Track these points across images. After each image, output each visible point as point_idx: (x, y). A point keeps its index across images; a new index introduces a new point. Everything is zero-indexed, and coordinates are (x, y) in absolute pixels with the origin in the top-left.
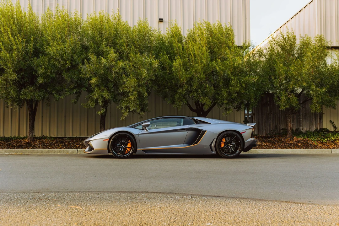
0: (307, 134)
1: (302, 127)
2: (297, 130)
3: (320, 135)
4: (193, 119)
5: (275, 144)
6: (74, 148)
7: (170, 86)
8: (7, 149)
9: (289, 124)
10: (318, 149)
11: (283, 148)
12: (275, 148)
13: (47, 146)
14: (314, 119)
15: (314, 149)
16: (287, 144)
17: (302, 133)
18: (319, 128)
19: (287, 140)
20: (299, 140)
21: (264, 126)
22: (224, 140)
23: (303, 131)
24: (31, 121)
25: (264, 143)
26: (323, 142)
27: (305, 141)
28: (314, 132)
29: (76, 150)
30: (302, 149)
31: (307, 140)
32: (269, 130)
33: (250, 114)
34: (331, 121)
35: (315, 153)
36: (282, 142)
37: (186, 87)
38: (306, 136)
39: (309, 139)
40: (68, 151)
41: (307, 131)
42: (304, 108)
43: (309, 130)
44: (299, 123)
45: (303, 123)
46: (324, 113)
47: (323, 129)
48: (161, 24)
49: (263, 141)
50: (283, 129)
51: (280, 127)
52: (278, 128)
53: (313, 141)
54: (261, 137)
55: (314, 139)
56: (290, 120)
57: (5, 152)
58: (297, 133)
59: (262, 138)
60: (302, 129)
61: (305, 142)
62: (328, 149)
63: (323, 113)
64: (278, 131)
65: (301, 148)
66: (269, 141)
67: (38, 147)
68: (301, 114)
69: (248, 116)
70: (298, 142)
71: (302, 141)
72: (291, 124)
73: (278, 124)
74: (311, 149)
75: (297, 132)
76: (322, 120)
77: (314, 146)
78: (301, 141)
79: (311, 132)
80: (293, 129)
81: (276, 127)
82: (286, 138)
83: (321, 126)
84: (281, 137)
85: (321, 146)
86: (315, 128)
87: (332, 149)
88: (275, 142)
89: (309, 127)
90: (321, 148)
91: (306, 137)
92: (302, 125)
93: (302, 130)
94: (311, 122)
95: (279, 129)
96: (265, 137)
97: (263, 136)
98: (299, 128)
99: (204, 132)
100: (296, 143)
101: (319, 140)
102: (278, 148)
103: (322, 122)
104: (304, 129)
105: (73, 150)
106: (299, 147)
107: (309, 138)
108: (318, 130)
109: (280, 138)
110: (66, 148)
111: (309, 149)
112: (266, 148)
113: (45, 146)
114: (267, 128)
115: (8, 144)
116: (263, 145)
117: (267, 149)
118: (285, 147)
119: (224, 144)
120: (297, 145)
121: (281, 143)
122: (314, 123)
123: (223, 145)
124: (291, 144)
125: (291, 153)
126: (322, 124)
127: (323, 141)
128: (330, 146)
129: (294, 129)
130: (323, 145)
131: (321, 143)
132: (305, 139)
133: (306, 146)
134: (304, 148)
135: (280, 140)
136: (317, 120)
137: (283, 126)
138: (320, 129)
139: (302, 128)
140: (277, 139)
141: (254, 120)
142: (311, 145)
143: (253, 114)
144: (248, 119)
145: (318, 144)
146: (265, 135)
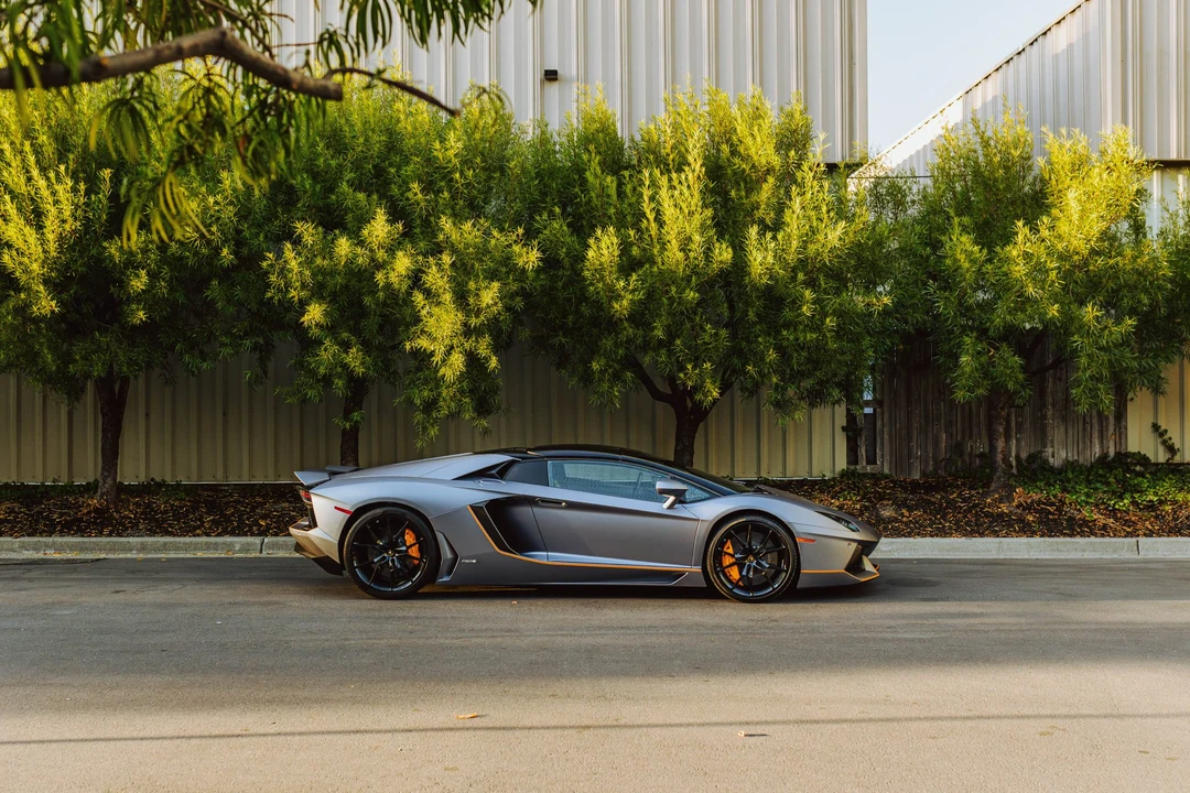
0: (1065, 476)
1: (1053, 446)
2: (1032, 457)
3: (1112, 480)
5: (944, 517)
6: (253, 535)
7: (574, 323)
8: (29, 535)
10: (1093, 539)
11: (969, 534)
12: (943, 533)
13: (164, 521)
14: (1094, 421)
16: (987, 515)
17: (1052, 469)
18: (1112, 453)
19: (989, 500)
20: (1032, 503)
21: (914, 444)
24: (109, 435)
25: (906, 514)
26: (1114, 509)
27: (1052, 504)
28: (1090, 469)
29: (257, 540)
30: (1037, 539)
31: (1060, 501)
32: (935, 459)
33: (868, 403)
34: (1156, 427)
35: (1077, 556)
36: (969, 510)
37: (629, 330)
38: (1059, 484)
39: (1069, 498)
40: (231, 545)
41: (1067, 465)
42: (1059, 380)
43: (1076, 458)
44: (1041, 432)
45: (1057, 433)
46: (1132, 399)
47: (1128, 455)
48: (553, 89)
49: (904, 504)
50: (982, 456)
51: (971, 447)
52: (967, 452)
53: (1080, 503)
54: (904, 485)
55: (1083, 498)
57: (24, 547)
58: (1034, 470)
59: (905, 489)
60: (1053, 456)
61: (1051, 509)
62: (1129, 539)
64: (964, 462)
65: (1033, 534)
66: (925, 505)
67: (132, 527)
68: (1050, 400)
70: (1028, 508)
71: (1044, 504)
73: (967, 438)
74: (1068, 539)
75: (1035, 466)
76: (1123, 423)
77: (1080, 526)
78: (1039, 502)
79: (1081, 469)
80: (1018, 456)
81: (958, 448)
82: (985, 495)
83: (1121, 444)
84: (969, 489)
85: (1104, 527)
86: (1097, 450)
87: (1142, 540)
88: (947, 507)
89: (1075, 448)
90: (1103, 535)
91: (1057, 490)
92: (1052, 441)
93: (1051, 460)
94: (1084, 429)
95: (970, 455)
96: (914, 487)
97: (912, 483)
98: (1041, 452)
100: (1020, 511)
101: (1103, 503)
102: (951, 535)
103: (1123, 429)
104: (1057, 455)
105: (250, 539)
106: (1026, 530)
107: (1068, 492)
108: (1109, 459)
109: (966, 493)
110: (224, 533)
111: (1062, 539)
112: (909, 535)
113: (157, 520)
114: (927, 452)
115: (32, 516)
116: (901, 521)
117: (911, 539)
118: (977, 531)
120: (1021, 520)
121: (965, 511)
122: (1096, 435)
124: (1001, 515)
126: (1123, 437)
127: (1115, 504)
128: (1138, 527)
129: (1024, 455)
130: (1116, 520)
131: (1110, 511)
132: (1055, 496)
133: (1055, 524)
134: (1043, 536)
135: (964, 501)
136: (1104, 424)
138: (1118, 454)
139: (1050, 450)
140: (955, 495)
141: (879, 423)
142: (1074, 519)
143: (877, 403)
144: (860, 421)
145: (1095, 517)
146: (916, 476)
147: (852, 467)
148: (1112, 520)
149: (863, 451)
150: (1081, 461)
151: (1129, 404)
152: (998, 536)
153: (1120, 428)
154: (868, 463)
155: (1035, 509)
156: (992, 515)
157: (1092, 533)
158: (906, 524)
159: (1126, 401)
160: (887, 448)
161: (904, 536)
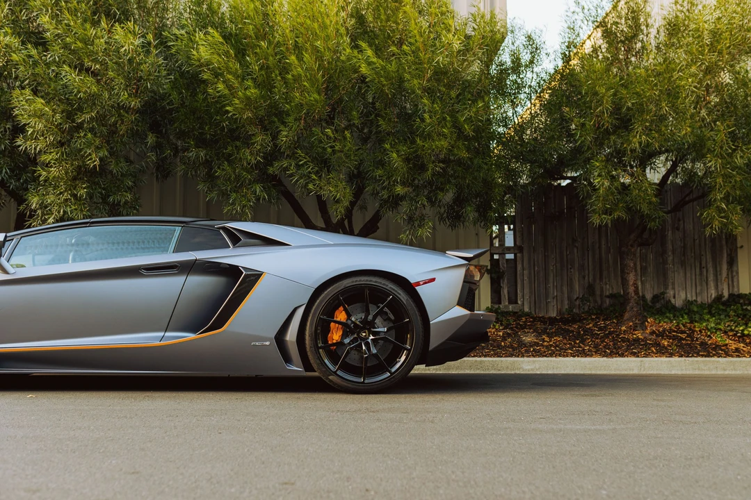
0: (690, 310)
1: (674, 288)
2: (656, 298)
3: (732, 313)
4: (225, 229)
5: (583, 341)
9: (631, 278)
10: (730, 359)
11: (611, 355)
12: (584, 354)
14: (710, 265)
15: (715, 359)
16: (623, 340)
17: (674, 307)
18: (726, 294)
19: (624, 328)
20: (664, 330)
21: (551, 285)
22: (341, 316)
23: (678, 303)
25: (547, 339)
26: (743, 335)
27: (683, 332)
28: (710, 306)
30: (676, 359)
31: (690, 329)
32: (569, 298)
33: (509, 250)
35: (720, 372)
36: (607, 336)
38: (686, 317)
39: (697, 327)
41: (688, 303)
42: (678, 229)
43: (694, 298)
44: (663, 276)
45: (677, 276)
46: (742, 247)
47: (740, 296)
49: (544, 332)
50: (612, 296)
51: (602, 288)
52: (598, 293)
53: (709, 330)
54: (543, 320)
55: (713, 325)
56: (635, 264)
58: (660, 307)
59: (545, 323)
60: (674, 297)
61: (684, 336)
63: (739, 245)
64: (595, 301)
65: (671, 355)
66: (565, 333)
68: (670, 247)
69: (502, 254)
70: (662, 334)
71: (674, 331)
72: (636, 275)
73: (598, 281)
74: (707, 359)
75: (658, 306)
76: (735, 269)
77: (714, 349)
78: (671, 331)
79: (702, 306)
80: (644, 297)
81: (590, 289)
82: (620, 323)
83: (733, 286)
84: (603, 320)
85: (737, 350)
86: (713, 294)
88: (584, 335)
89: (694, 290)
90: (738, 356)
91: (686, 320)
92: (673, 284)
93: (673, 300)
94: (701, 274)
95: (601, 295)
96: (552, 321)
97: (550, 318)
98: (663, 293)
99: (255, 277)
100: (654, 337)
101: (732, 330)
102: (591, 356)
103: (734, 274)
104: (679, 297)
106: (662, 351)
107: (696, 321)
108: (724, 299)
109: (602, 324)
111: (699, 359)
112: (551, 355)
114: (562, 292)
116: (542, 345)
117: (554, 358)
118: (615, 352)
119: (340, 333)
120: (657, 344)
121: (602, 337)
122: (711, 277)
123: (335, 336)
124: (637, 340)
125: (636, 372)
126: (735, 280)
127: (743, 331)
129: (649, 296)
130: (746, 344)
131: (739, 337)
132: (684, 326)
133: (688, 349)
134: (681, 356)
135: (600, 329)
136: (718, 269)
137: (610, 287)
138: (731, 295)
139: (672, 293)
140: (591, 325)
141: (519, 267)
142: (706, 344)
143: (517, 248)
144: (503, 266)
145: (727, 342)
146: (553, 314)
147: (496, 306)
148: (742, 345)
149: (505, 292)
150: (699, 300)
151: (739, 250)
152: (638, 357)
153: (732, 272)
154: (510, 302)
155: (667, 336)
156: (628, 340)
157: (727, 355)
158: (547, 347)
159: (737, 247)
160: (527, 291)
161: (546, 356)
